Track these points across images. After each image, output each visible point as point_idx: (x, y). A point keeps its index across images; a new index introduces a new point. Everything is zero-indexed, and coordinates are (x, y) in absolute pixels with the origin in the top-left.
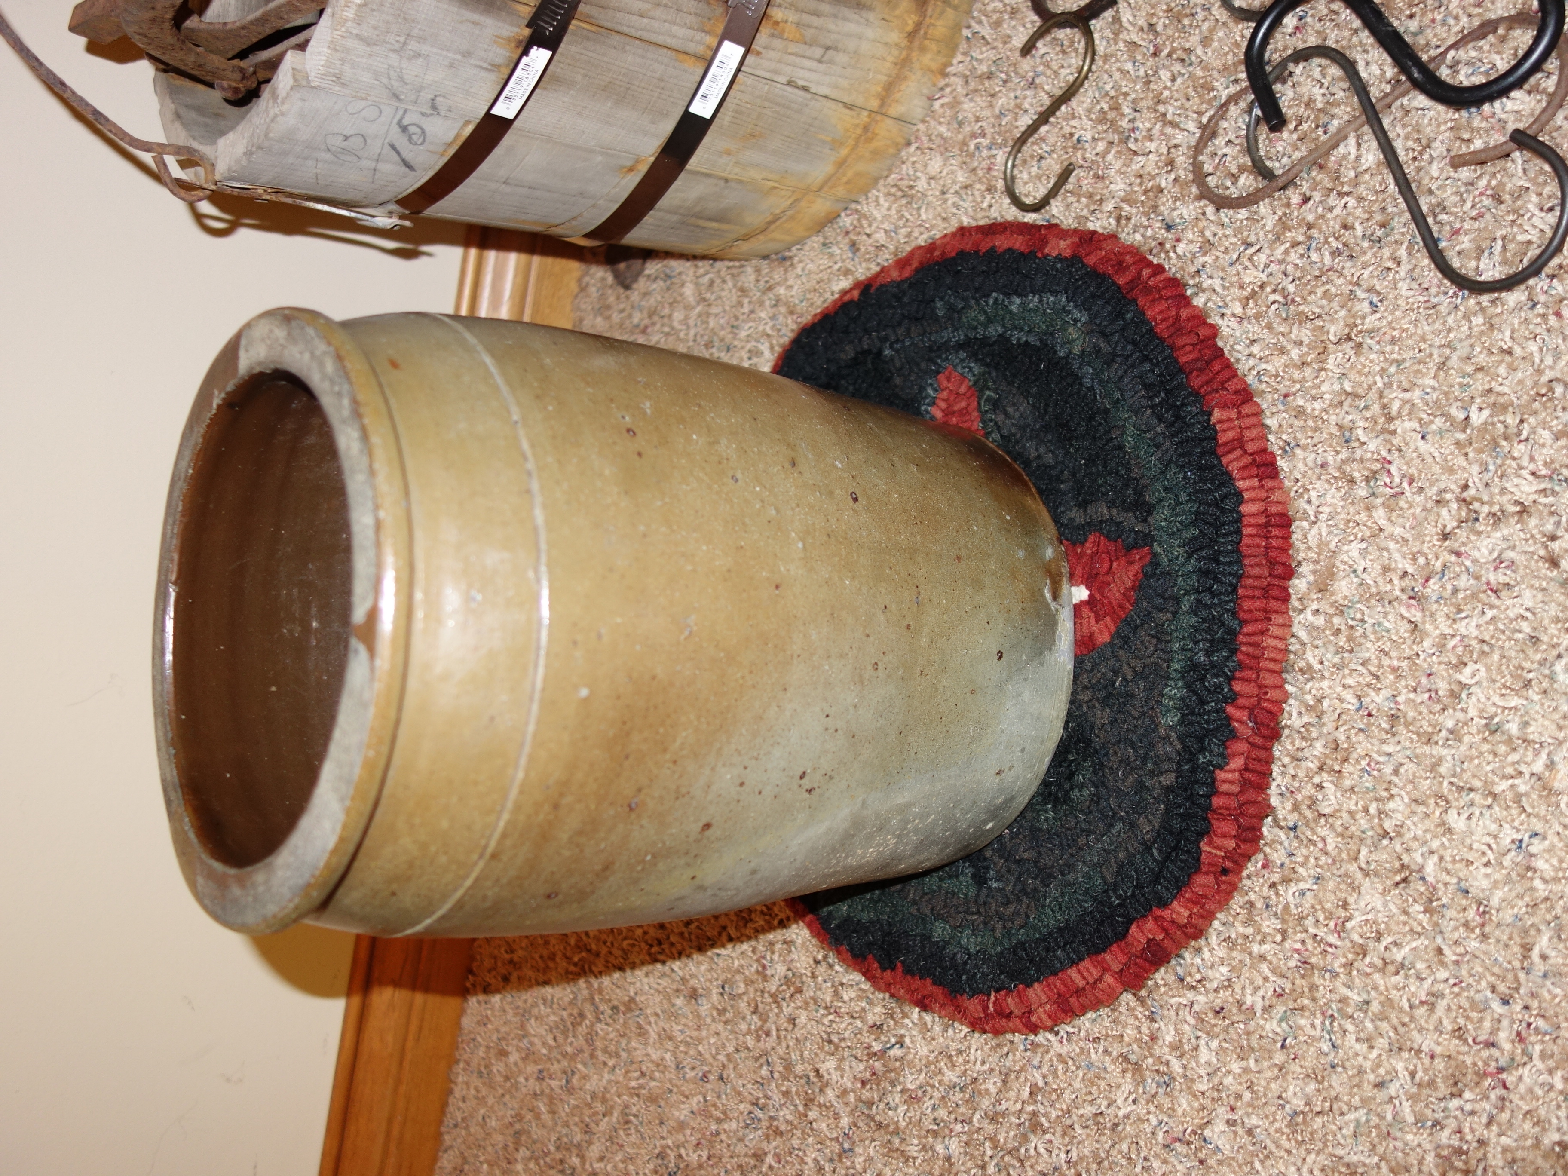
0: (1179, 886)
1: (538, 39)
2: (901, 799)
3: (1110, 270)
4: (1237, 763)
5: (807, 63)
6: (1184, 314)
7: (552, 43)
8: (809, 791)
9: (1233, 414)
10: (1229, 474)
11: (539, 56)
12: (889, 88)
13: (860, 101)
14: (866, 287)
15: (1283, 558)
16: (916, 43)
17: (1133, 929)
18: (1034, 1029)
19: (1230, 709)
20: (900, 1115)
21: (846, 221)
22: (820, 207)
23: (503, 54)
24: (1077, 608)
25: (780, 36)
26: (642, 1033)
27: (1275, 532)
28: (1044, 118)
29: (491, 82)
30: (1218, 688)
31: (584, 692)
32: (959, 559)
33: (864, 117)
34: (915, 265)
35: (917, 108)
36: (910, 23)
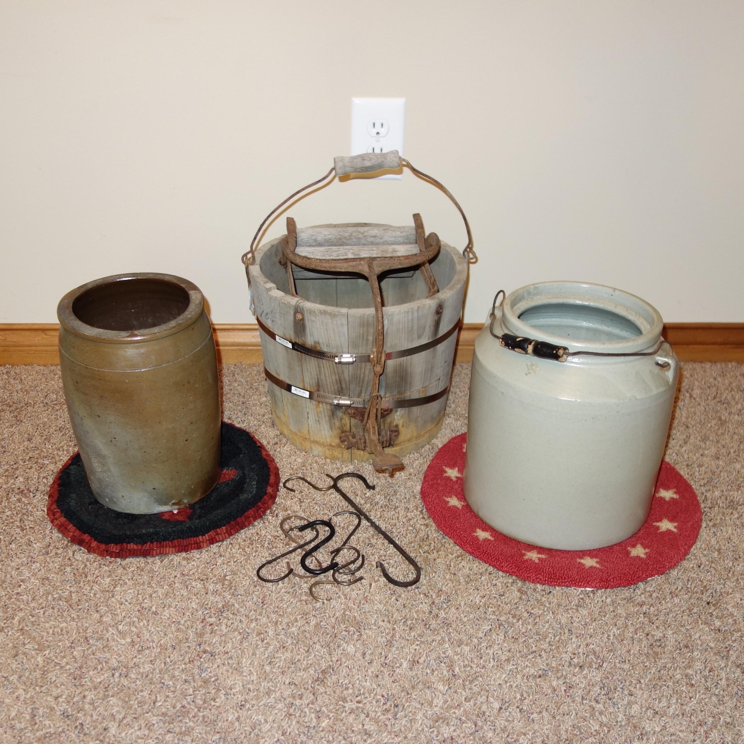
0: (100, 542)
1: (294, 344)
2: (112, 469)
3: (262, 501)
4: (135, 547)
5: (314, 417)
6: (251, 519)
7: (293, 348)
8: (111, 441)
9: (225, 532)
10: (209, 532)
11: (290, 346)
12: (316, 442)
13: (311, 435)
14: (261, 447)
15: (189, 548)
16: (330, 447)
17: (87, 535)
18: (52, 522)
19: (149, 543)
20: (13, 499)
21: (284, 440)
22: (286, 432)
23: (287, 336)
24: (172, 512)
25: (316, 408)
26: (12, 426)
27: (196, 546)
28: (310, 483)
29: (282, 335)
30: (154, 539)
31: (127, 381)
32: (177, 473)
33: (308, 437)
34: (267, 458)
35: (315, 453)
36: (333, 444)
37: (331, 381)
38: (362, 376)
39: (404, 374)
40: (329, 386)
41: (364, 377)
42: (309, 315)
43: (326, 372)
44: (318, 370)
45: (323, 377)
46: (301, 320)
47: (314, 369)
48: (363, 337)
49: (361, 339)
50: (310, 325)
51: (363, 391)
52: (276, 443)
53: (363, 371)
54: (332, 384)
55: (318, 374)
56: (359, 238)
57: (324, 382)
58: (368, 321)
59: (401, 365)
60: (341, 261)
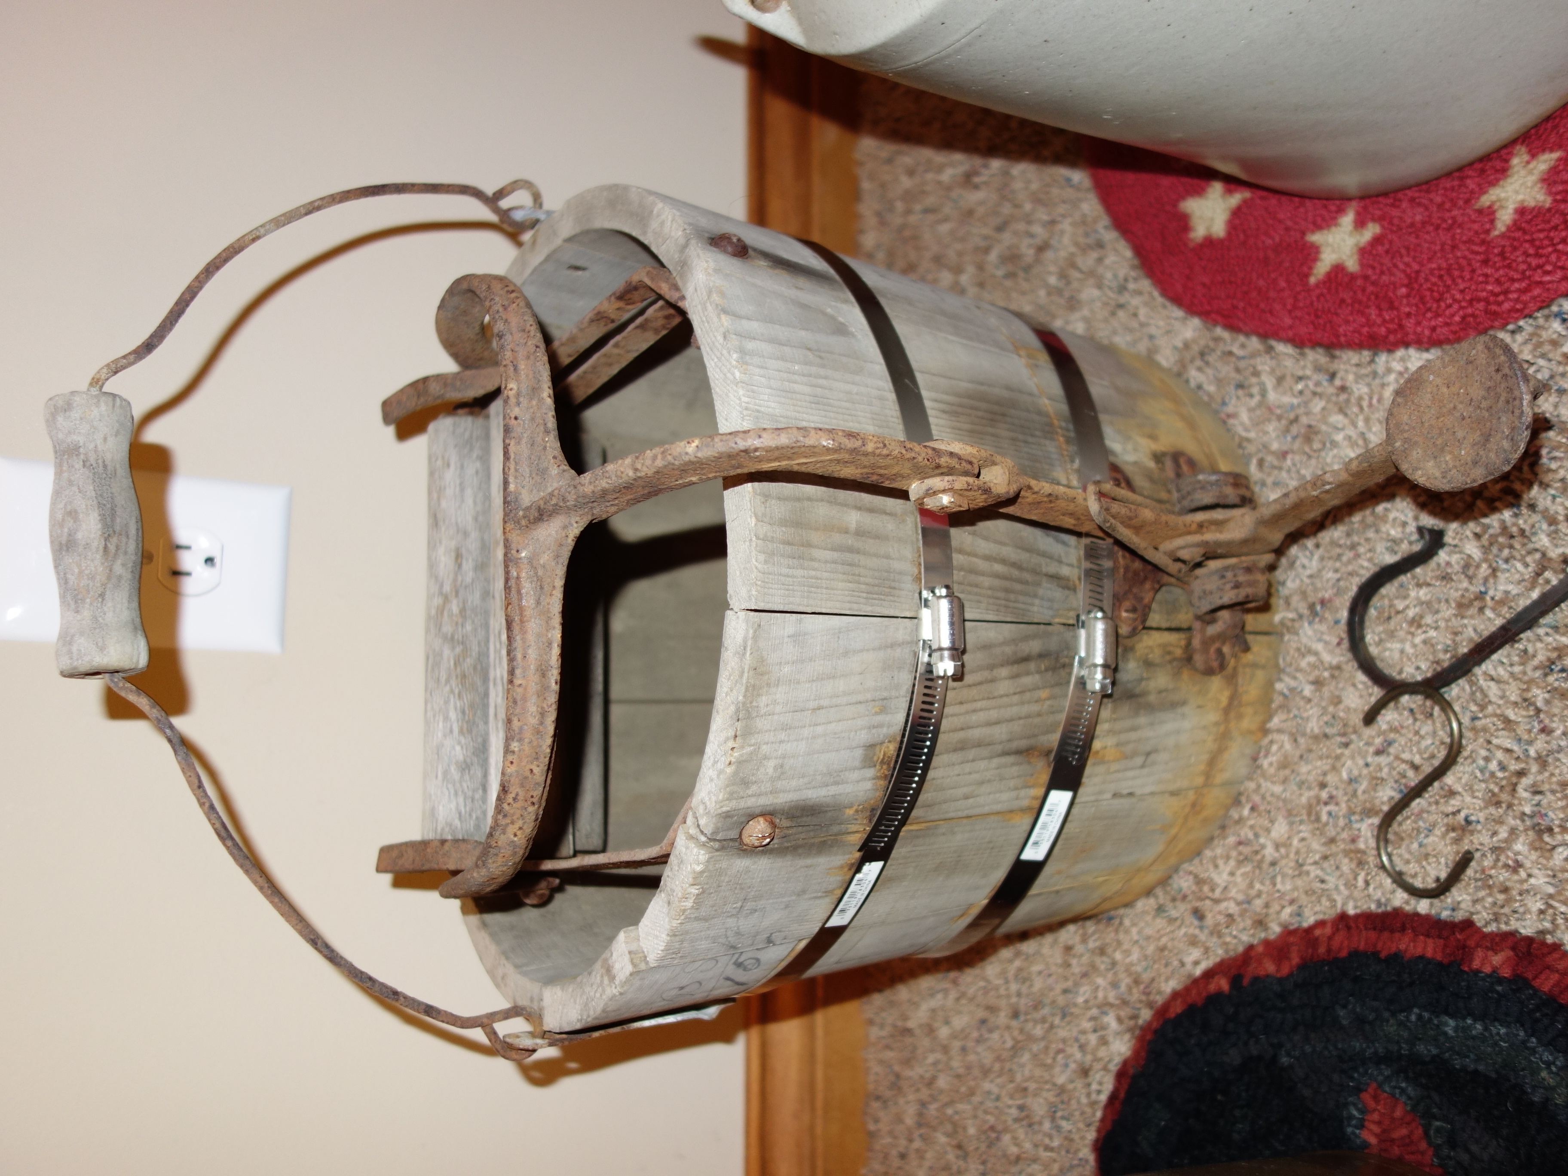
1: (868, 855)
5: (1130, 774)
7: (883, 855)
11: (872, 869)
12: (1213, 764)
13: (1184, 784)
14: (1235, 977)
16: (1232, 715)
21: (1181, 883)
23: (836, 880)
25: (1105, 761)
28: (1416, 791)
29: (825, 904)
33: (1191, 796)
34: (1295, 960)
35: (1242, 768)
36: (1224, 699)
37: (1016, 698)
38: (998, 568)
39: (984, 405)
40: (1035, 708)
41: (1003, 561)
42: (754, 789)
43: (982, 716)
44: (971, 753)
45: (1000, 732)
46: (773, 825)
47: (967, 767)
48: (850, 550)
49: (856, 558)
50: (794, 783)
51: (1053, 568)
52: (1199, 914)
53: (981, 565)
54: (1027, 696)
55: (984, 752)
56: (463, 611)
57: (1016, 727)
58: (783, 523)
59: (952, 412)
60: (518, 643)
